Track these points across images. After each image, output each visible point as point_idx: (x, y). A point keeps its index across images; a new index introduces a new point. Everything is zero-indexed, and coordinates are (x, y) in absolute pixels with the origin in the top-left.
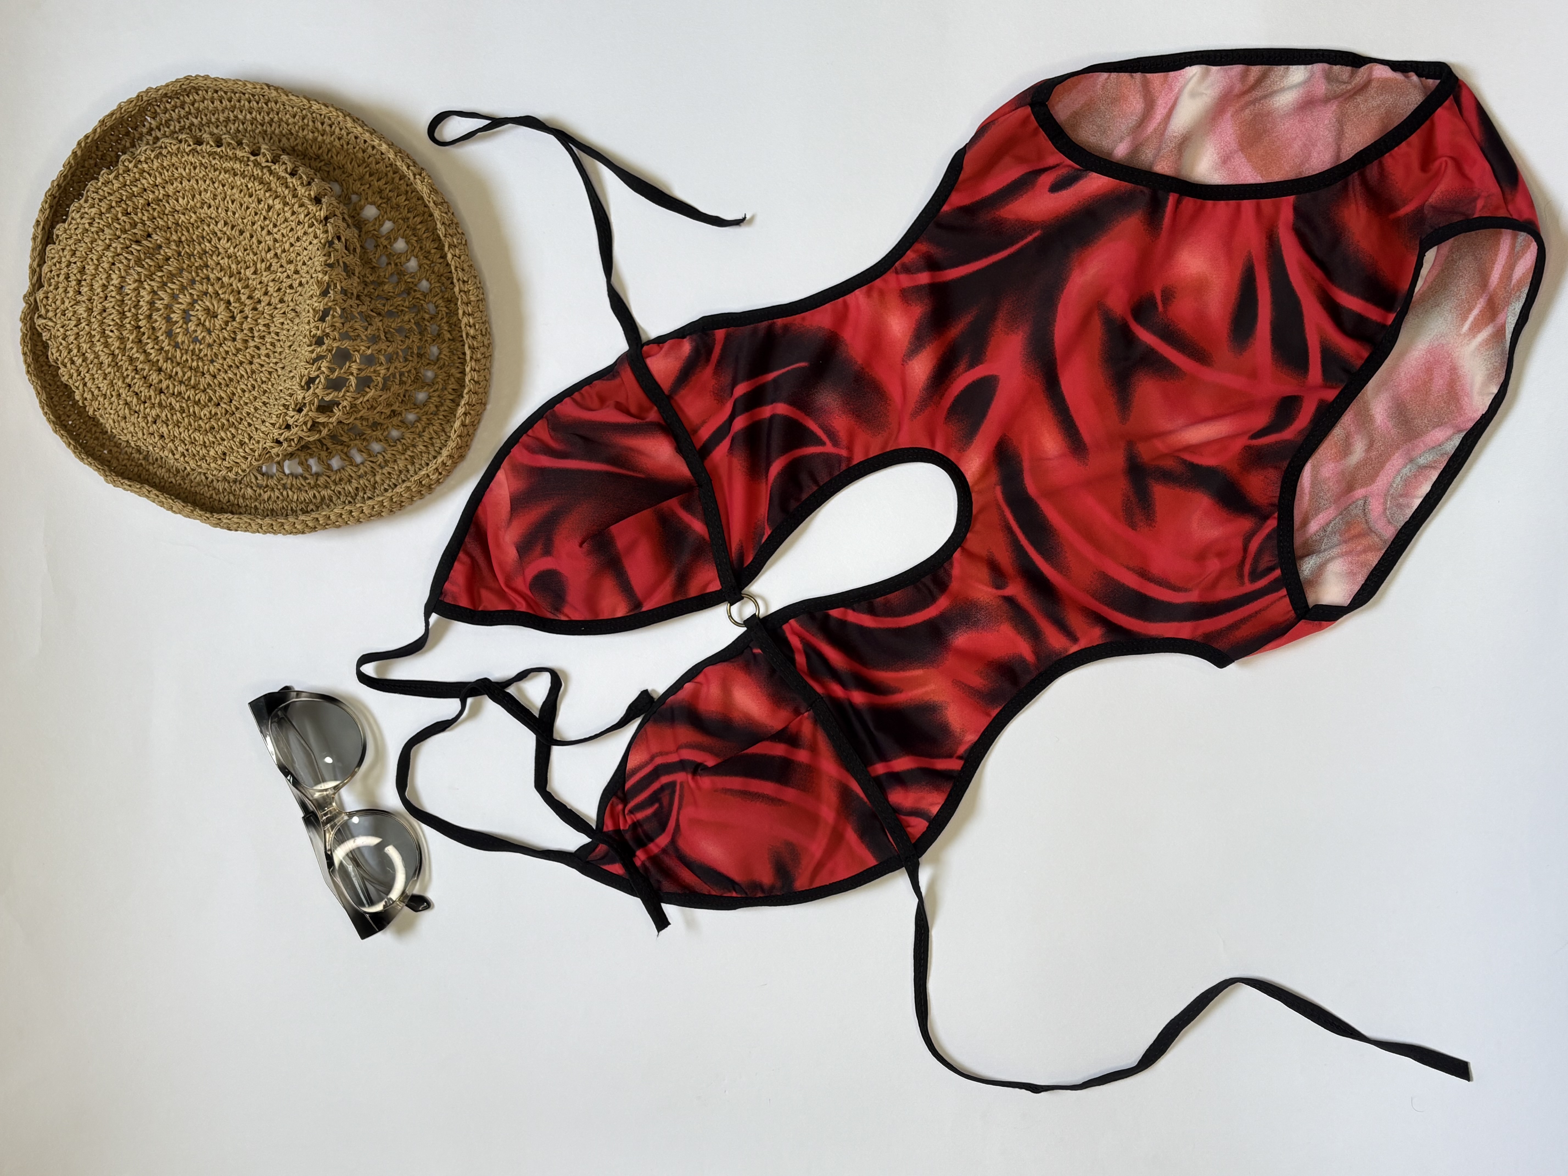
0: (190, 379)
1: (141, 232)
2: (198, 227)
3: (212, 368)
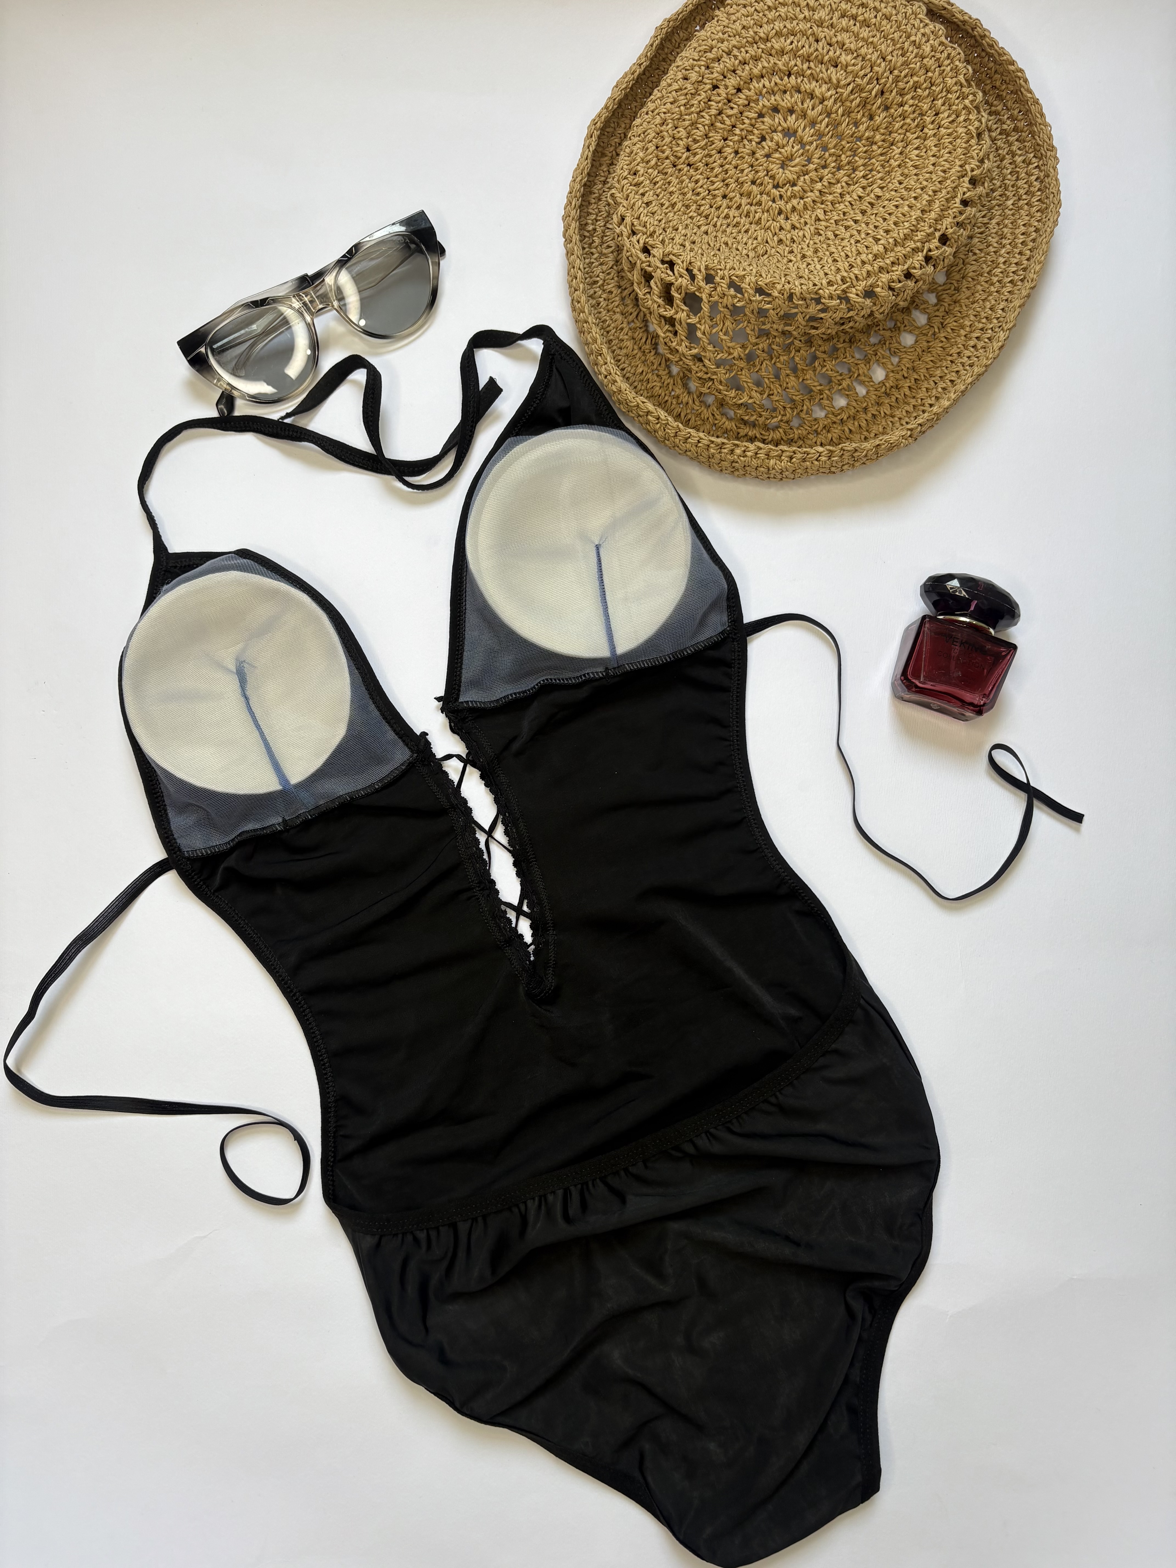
1: (890, 99)
3: (729, 150)
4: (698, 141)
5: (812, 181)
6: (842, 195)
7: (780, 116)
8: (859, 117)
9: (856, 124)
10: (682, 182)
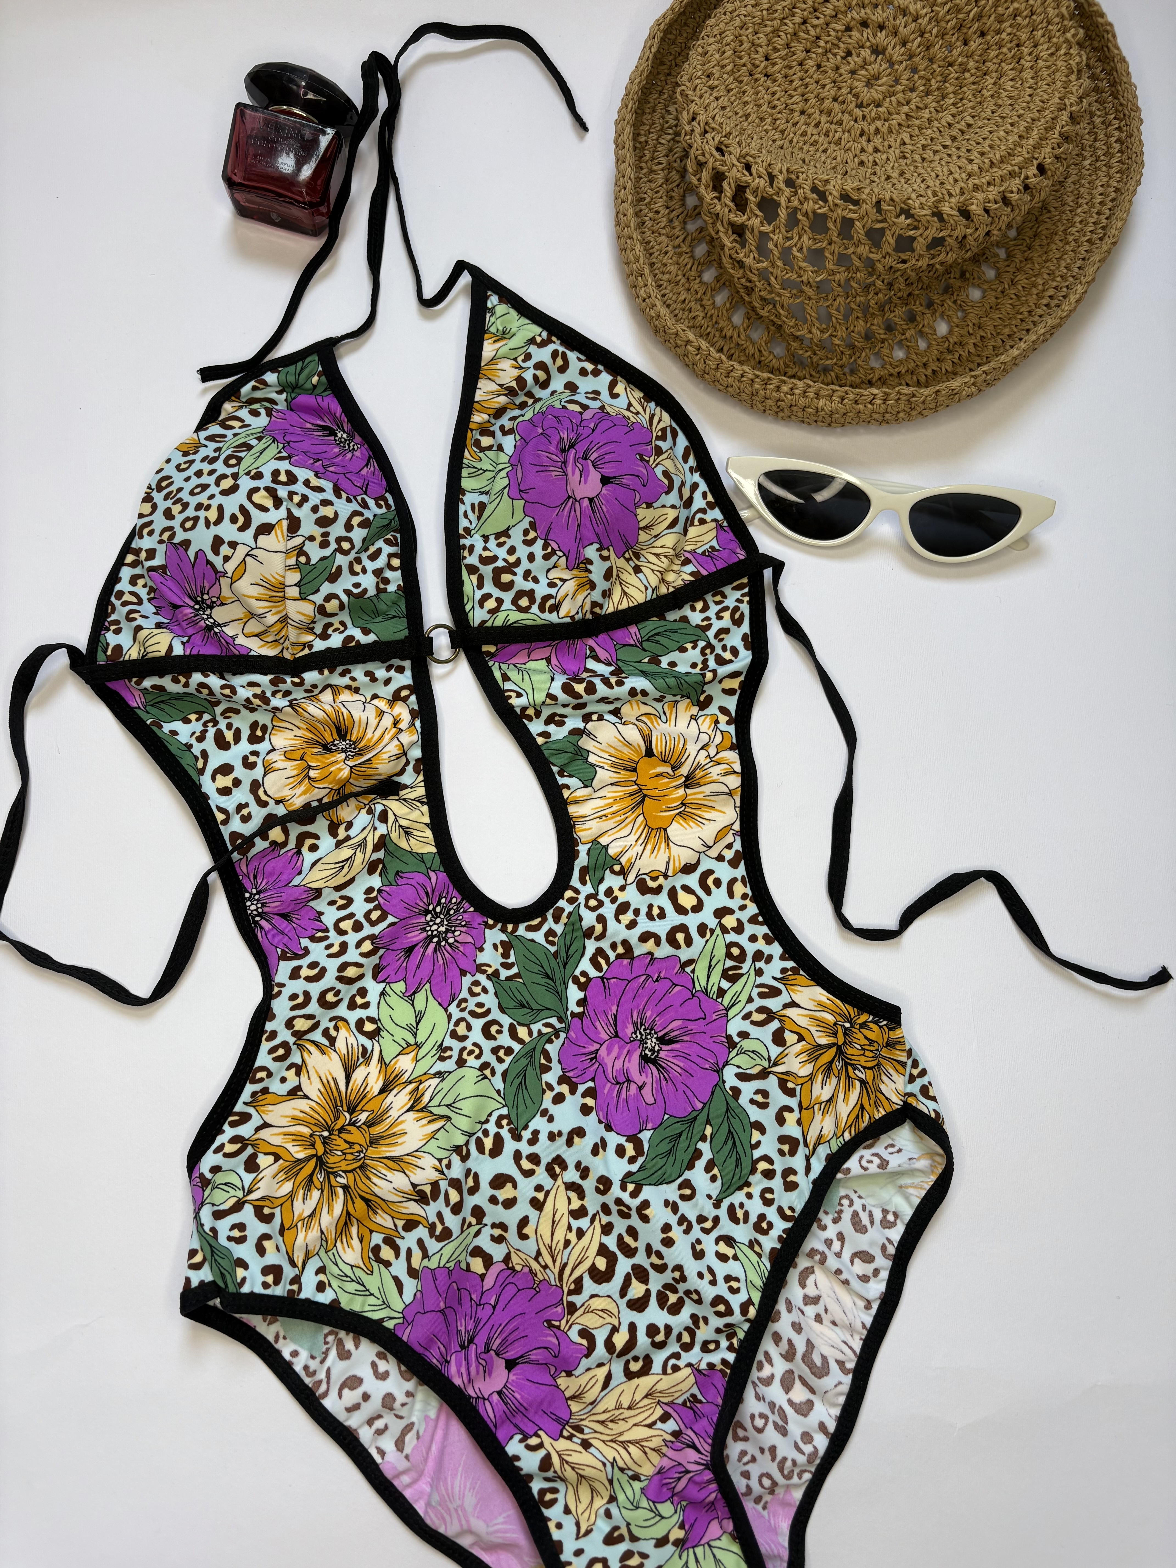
0: (807, 32)
1: (988, 25)
4: (779, 50)
5: (899, 103)
6: (930, 121)
7: (869, 31)
8: (953, 39)
9: (951, 47)
10: (757, 93)
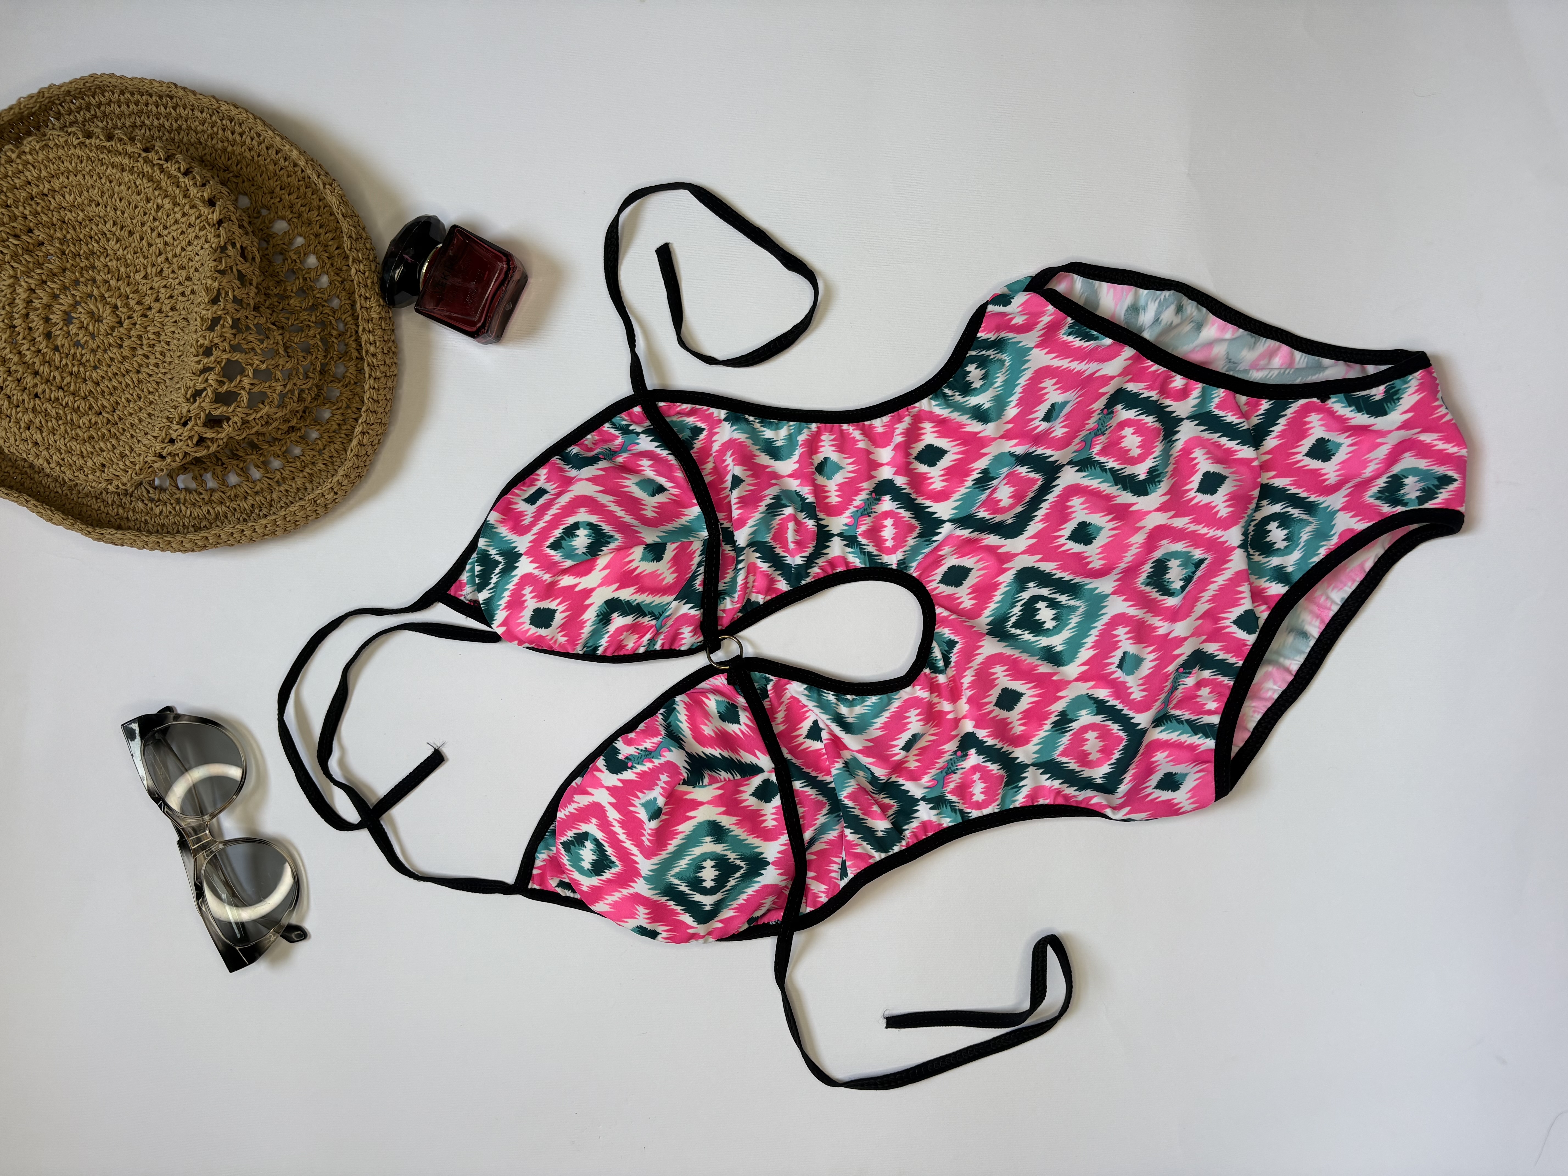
0: (69, 384)
2: (85, 227)
3: (94, 375)
5: (109, 289)
6: (118, 259)
7: (54, 329)
9: (48, 255)
10: (130, 414)
